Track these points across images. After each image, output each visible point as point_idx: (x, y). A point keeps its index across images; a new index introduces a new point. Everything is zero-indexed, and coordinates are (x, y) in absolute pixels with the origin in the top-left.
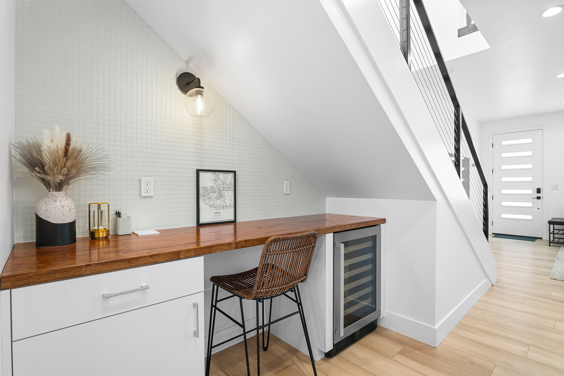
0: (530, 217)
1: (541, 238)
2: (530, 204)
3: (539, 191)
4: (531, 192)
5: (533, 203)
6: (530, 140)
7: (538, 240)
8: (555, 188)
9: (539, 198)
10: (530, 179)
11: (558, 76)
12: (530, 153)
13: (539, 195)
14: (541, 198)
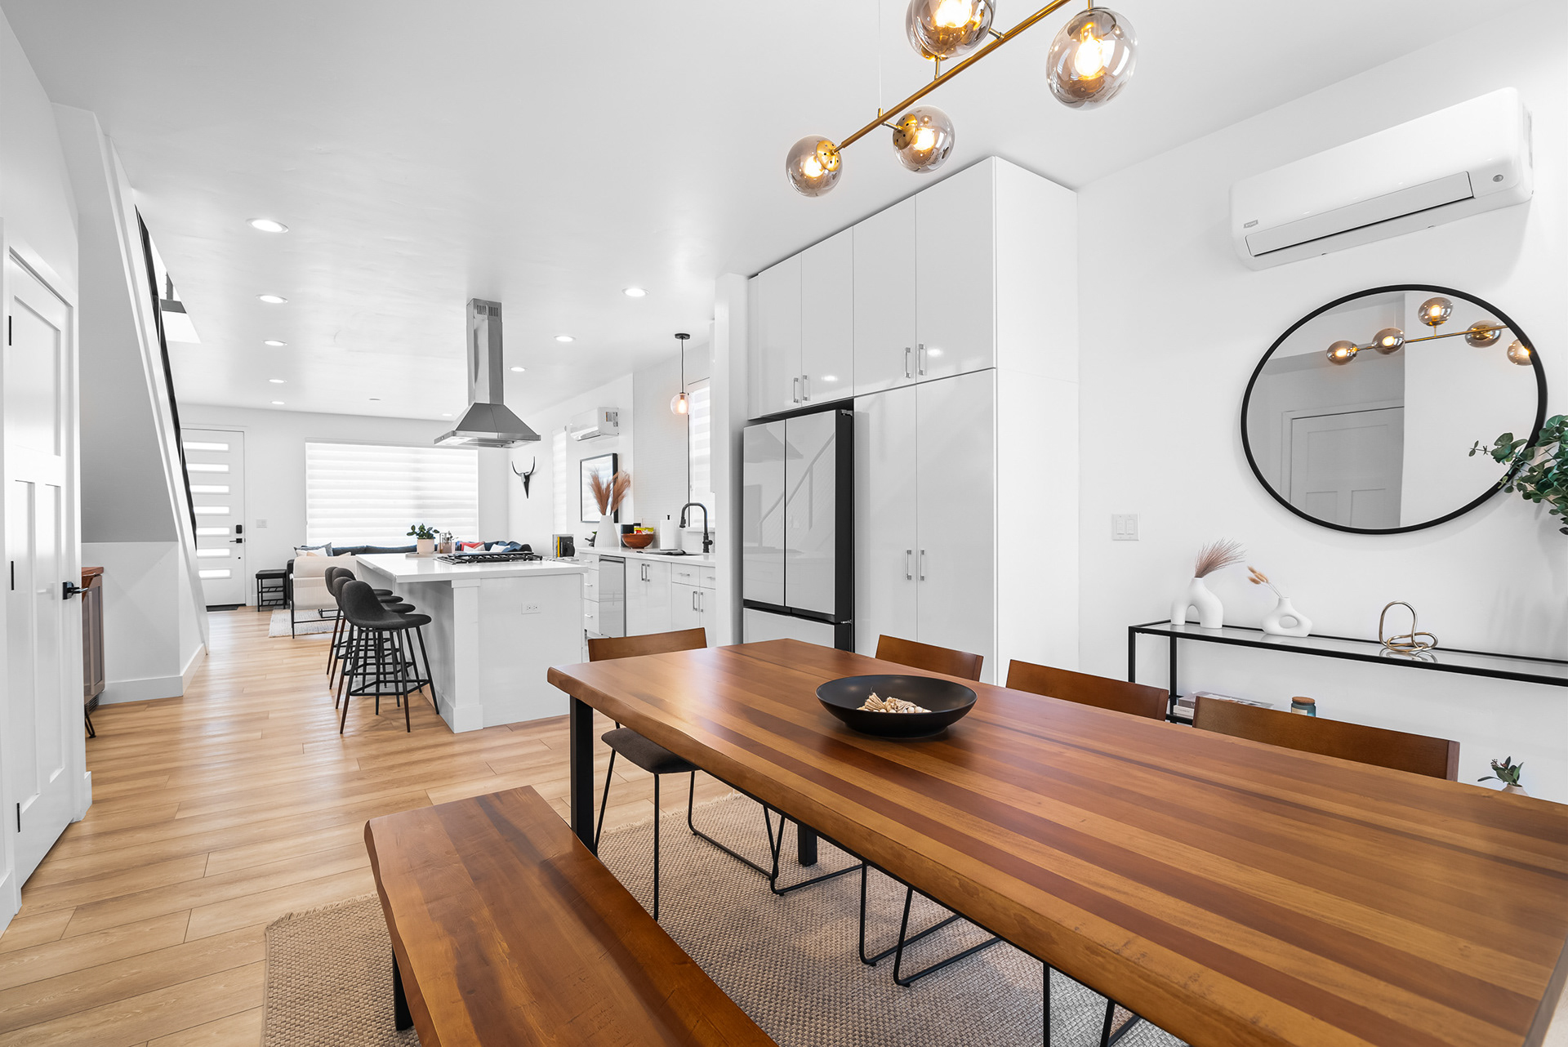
0: (226, 573)
1: (244, 605)
2: (226, 552)
3: (239, 529)
4: (227, 531)
5: (231, 549)
6: (225, 447)
7: (239, 608)
8: (262, 524)
9: (239, 541)
10: (225, 510)
11: (267, 343)
12: (225, 468)
13: (239, 536)
14: (243, 541)
